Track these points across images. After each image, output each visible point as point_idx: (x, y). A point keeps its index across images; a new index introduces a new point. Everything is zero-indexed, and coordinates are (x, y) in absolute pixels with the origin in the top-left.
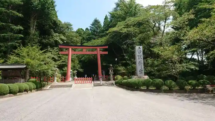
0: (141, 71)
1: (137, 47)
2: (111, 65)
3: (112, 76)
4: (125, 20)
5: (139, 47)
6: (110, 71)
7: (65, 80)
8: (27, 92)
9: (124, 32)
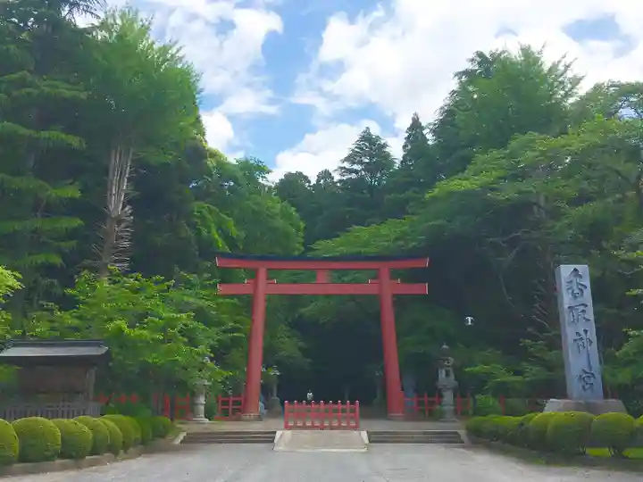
0: (586, 376)
1: (565, 271)
2: (445, 346)
3: (448, 397)
4: (503, 145)
5: (572, 267)
6: (442, 374)
7: (239, 410)
8: (116, 453)
9: (501, 197)
